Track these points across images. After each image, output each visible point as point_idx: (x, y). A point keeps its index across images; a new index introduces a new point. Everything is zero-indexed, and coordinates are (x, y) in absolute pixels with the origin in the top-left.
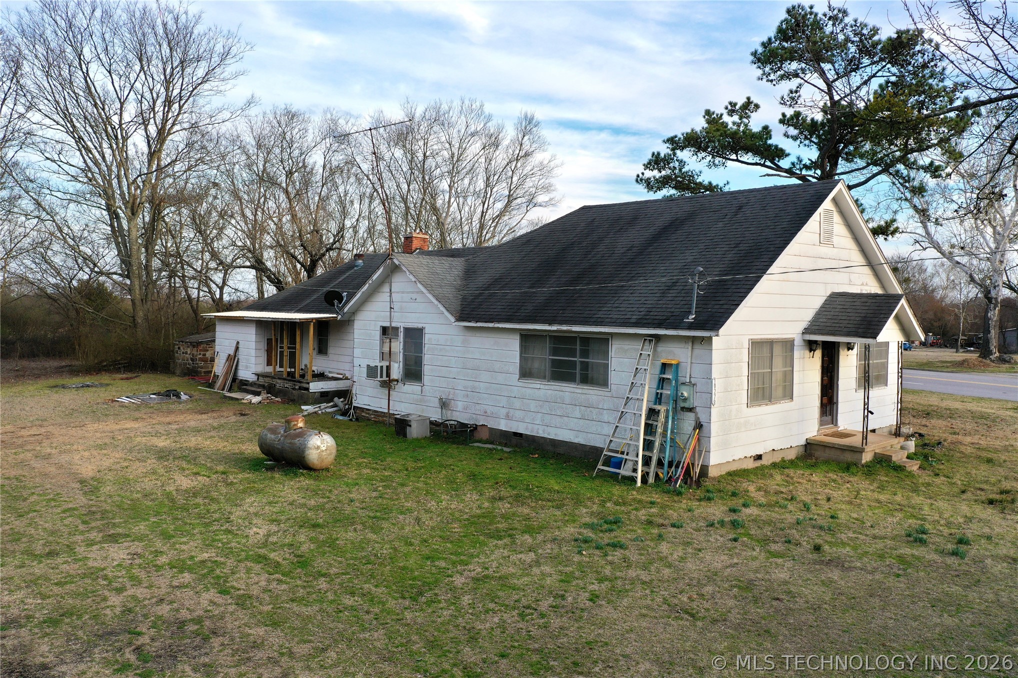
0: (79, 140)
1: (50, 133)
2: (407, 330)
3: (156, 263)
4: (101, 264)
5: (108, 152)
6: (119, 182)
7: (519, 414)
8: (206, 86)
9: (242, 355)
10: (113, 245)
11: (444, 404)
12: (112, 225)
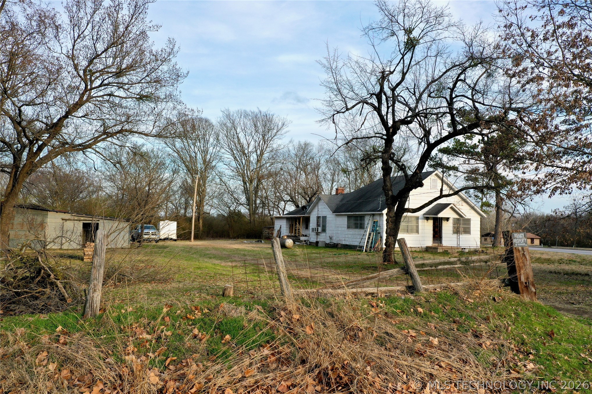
0: (235, 158)
1: (226, 156)
2: (323, 217)
3: (258, 201)
4: (240, 201)
5: (244, 161)
6: (247, 172)
7: (347, 239)
8: (275, 137)
9: (282, 230)
10: (244, 195)
11: (331, 238)
12: (244, 187)
